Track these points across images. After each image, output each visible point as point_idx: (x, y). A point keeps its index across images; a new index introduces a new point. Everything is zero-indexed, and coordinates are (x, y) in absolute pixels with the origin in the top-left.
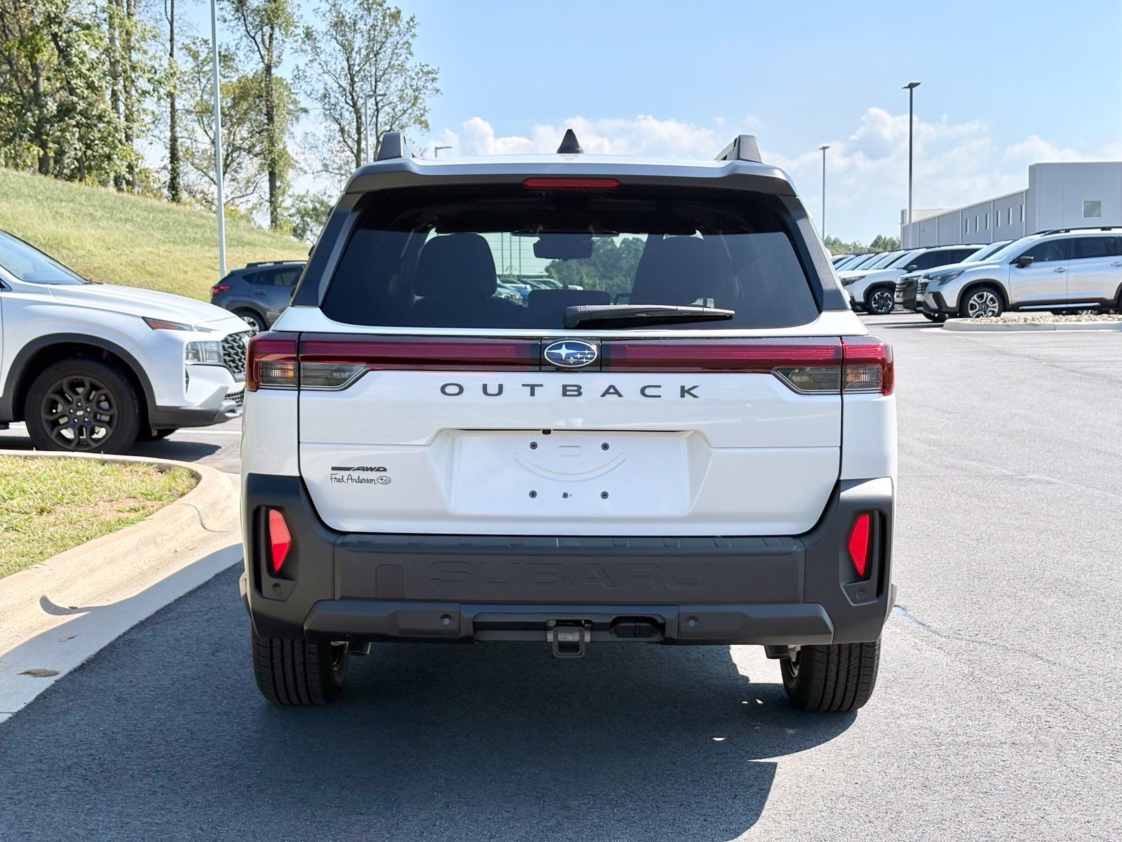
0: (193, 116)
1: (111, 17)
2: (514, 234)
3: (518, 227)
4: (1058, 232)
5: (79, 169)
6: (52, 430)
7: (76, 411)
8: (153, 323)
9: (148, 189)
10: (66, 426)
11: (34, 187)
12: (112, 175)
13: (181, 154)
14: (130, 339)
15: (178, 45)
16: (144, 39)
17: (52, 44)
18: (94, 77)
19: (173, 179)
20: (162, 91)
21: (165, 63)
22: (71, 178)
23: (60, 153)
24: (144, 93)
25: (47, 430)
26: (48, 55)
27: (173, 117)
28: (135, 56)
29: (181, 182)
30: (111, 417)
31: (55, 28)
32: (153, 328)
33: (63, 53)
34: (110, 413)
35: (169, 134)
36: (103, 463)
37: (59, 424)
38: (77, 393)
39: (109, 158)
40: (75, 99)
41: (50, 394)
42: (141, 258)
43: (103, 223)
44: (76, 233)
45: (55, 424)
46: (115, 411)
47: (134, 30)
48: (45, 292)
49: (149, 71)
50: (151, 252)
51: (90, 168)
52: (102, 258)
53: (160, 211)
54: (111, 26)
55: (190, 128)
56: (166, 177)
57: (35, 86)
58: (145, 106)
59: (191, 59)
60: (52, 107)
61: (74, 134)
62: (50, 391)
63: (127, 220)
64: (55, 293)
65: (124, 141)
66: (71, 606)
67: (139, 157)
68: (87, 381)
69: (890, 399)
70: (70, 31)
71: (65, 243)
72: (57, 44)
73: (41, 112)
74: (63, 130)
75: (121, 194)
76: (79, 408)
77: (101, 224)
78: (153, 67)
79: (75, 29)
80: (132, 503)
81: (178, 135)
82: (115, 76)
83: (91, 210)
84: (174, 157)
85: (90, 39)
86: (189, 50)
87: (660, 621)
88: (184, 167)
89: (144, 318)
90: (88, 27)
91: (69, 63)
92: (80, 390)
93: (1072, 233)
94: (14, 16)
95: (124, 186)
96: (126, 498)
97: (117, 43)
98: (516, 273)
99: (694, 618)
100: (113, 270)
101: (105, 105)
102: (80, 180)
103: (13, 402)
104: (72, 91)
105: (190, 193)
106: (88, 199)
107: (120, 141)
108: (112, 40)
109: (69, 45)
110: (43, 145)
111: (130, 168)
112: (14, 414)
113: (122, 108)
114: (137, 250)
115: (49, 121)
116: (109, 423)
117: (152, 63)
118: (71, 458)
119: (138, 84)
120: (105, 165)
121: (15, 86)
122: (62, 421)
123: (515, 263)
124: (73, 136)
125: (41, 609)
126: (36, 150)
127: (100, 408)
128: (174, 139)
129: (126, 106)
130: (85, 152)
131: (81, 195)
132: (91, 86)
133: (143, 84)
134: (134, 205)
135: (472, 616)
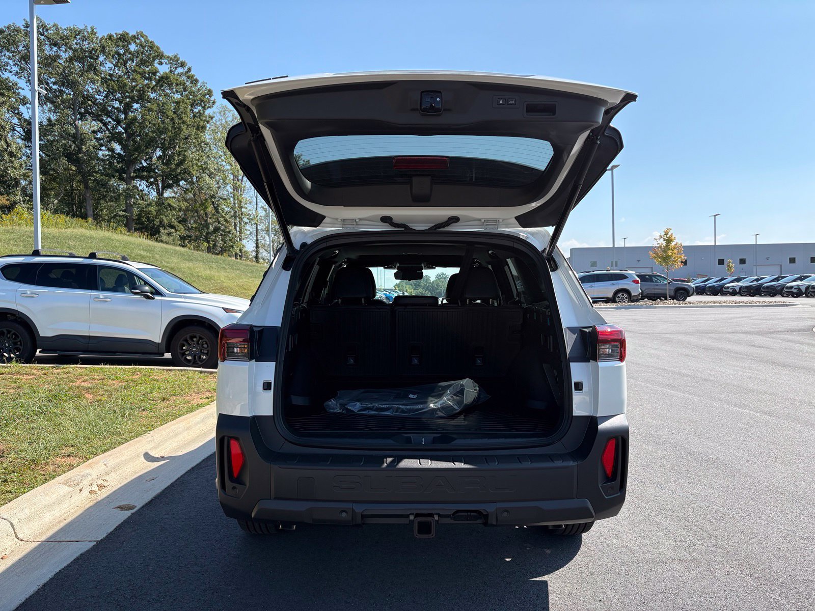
0: (265, 232)
1: (234, 196)
2: (385, 268)
3: (387, 265)
4: (590, 272)
5: (221, 251)
6: (182, 356)
7: (192, 349)
8: (227, 310)
9: (247, 258)
10: (188, 355)
11: (203, 257)
12: (234, 253)
13: (260, 245)
14: (216, 317)
15: (259, 206)
16: (246, 204)
17: (212, 206)
18: (227, 217)
19: (257, 254)
20: (253, 222)
21: (254, 212)
22: (218, 254)
23: (215, 245)
24: (246, 223)
25: (180, 357)
26: (210, 209)
27: (257, 232)
28: (243, 210)
29: (260, 256)
30: (208, 351)
31: (213, 200)
32: (227, 312)
33: (216, 209)
34: (208, 349)
35: (255, 238)
36: (201, 372)
37: (185, 354)
38: (193, 341)
39: (232, 247)
40: (220, 225)
41: (181, 341)
42: (242, 283)
43: (228, 271)
44: (217, 274)
45: (184, 354)
46: (209, 348)
47: (242, 200)
48: (180, 297)
49: (248, 215)
50: (246, 281)
51: (225, 251)
52: (227, 283)
53: (251, 266)
54: (234, 199)
55: (263, 236)
56: (254, 254)
57: (206, 221)
58: (246, 228)
59: (264, 212)
60: (211, 228)
61: (219, 238)
62: (182, 340)
63: (238, 269)
64: (185, 297)
65: (239, 241)
66: (161, 455)
67: (244, 246)
68: (198, 335)
69: (624, 364)
70: (219, 200)
71: (213, 278)
72: (214, 205)
73: (208, 230)
74: (216, 237)
75: (236, 260)
76: (194, 347)
77: (227, 271)
78: (249, 214)
79: (221, 200)
80: (208, 394)
81: (259, 238)
82: (236, 217)
83: (224, 266)
84: (257, 247)
85: (226, 204)
86: (263, 208)
87: (485, 513)
88: (261, 250)
89: (223, 308)
90: (225, 199)
91: (218, 212)
92: (195, 339)
93: (595, 272)
94: (199, 196)
95: (238, 257)
96: (206, 391)
97: (237, 205)
98: (383, 288)
99: (507, 511)
100: (231, 288)
101: (232, 228)
102: (221, 255)
103: (166, 345)
104: (219, 223)
105: (263, 259)
106: (224, 261)
107: (237, 241)
108: (235, 204)
109: (218, 206)
110: (208, 242)
111: (240, 250)
112: (166, 350)
113: (238, 229)
114: (241, 281)
115: (210, 233)
116: (207, 354)
117: (249, 212)
118: (187, 370)
119: (244, 220)
120: (231, 250)
121: (199, 221)
122: (187, 353)
123: (383, 285)
124: (219, 239)
125: (144, 459)
126: (206, 244)
127: (203, 347)
128: (257, 240)
129: (240, 228)
130: (224, 245)
131: (221, 260)
132: (226, 220)
133: (245, 220)
134: (241, 264)
135: (361, 511)
